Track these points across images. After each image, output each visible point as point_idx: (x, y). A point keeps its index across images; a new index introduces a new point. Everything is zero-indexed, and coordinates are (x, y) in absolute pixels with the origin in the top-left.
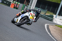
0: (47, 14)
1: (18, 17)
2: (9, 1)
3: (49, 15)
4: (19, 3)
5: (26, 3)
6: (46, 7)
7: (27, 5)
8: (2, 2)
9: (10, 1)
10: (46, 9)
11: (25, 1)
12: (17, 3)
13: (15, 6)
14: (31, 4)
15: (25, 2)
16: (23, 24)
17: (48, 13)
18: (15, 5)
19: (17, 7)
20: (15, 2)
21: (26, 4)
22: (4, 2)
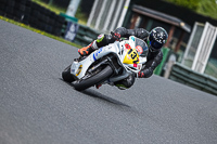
5: (172, 43)
7: (176, 50)
14: (195, 46)
21: (174, 46)
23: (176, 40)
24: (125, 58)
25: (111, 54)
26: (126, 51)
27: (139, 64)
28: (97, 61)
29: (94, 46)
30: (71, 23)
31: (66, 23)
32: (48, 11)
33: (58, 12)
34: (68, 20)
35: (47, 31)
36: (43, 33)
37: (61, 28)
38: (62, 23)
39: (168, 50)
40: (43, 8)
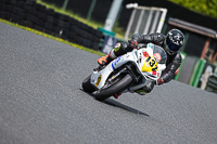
7: (212, 61)
23: (212, 51)
24: (143, 67)
25: (130, 63)
26: (144, 59)
27: (159, 71)
28: (116, 71)
29: (113, 55)
30: (108, 37)
31: (103, 37)
32: (86, 25)
33: (95, 26)
34: (106, 34)
35: (86, 46)
36: (81, 47)
37: (99, 42)
38: (99, 37)
39: (205, 61)
40: (81, 23)
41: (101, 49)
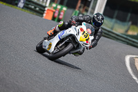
0: (130, 33)
1: (50, 37)
2: (41, 3)
3: (135, 34)
4: (65, 9)
5: (80, 7)
6: (129, 15)
7: (83, 11)
8: (24, 6)
9: (44, 4)
10: (129, 21)
11: (80, 1)
12: (59, 7)
13: (56, 15)
14: (94, 8)
15: (79, 4)
16: (64, 55)
17: (133, 30)
18: (54, 13)
19: (61, 17)
20: (54, 5)
21: (81, 9)
22: (30, 6)
26: (81, 33)
27: (90, 41)
29: (57, 29)
39: (78, 12)
41: (17, 5)
